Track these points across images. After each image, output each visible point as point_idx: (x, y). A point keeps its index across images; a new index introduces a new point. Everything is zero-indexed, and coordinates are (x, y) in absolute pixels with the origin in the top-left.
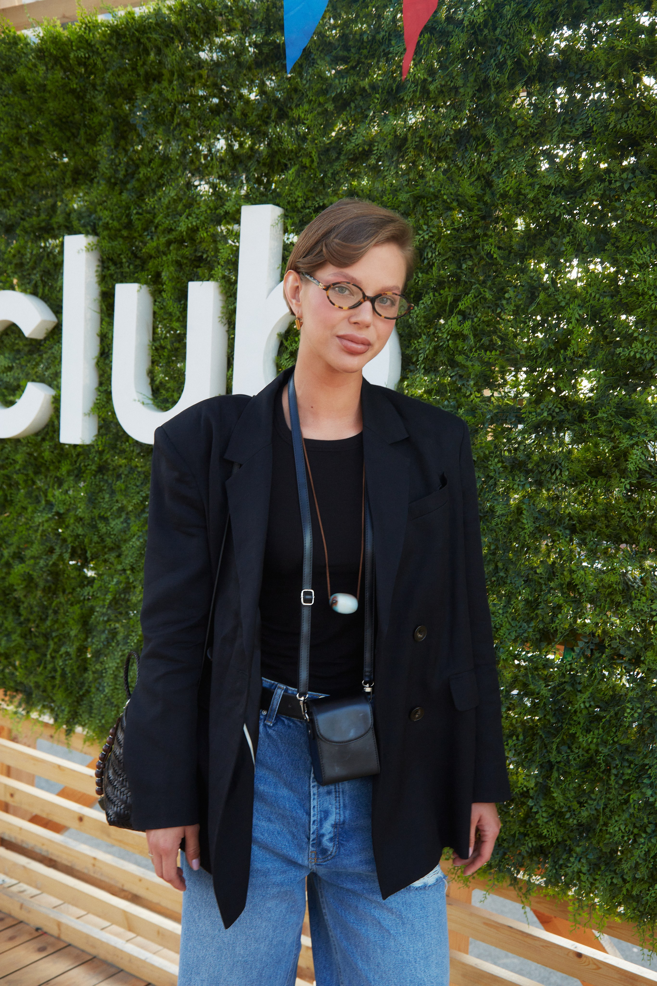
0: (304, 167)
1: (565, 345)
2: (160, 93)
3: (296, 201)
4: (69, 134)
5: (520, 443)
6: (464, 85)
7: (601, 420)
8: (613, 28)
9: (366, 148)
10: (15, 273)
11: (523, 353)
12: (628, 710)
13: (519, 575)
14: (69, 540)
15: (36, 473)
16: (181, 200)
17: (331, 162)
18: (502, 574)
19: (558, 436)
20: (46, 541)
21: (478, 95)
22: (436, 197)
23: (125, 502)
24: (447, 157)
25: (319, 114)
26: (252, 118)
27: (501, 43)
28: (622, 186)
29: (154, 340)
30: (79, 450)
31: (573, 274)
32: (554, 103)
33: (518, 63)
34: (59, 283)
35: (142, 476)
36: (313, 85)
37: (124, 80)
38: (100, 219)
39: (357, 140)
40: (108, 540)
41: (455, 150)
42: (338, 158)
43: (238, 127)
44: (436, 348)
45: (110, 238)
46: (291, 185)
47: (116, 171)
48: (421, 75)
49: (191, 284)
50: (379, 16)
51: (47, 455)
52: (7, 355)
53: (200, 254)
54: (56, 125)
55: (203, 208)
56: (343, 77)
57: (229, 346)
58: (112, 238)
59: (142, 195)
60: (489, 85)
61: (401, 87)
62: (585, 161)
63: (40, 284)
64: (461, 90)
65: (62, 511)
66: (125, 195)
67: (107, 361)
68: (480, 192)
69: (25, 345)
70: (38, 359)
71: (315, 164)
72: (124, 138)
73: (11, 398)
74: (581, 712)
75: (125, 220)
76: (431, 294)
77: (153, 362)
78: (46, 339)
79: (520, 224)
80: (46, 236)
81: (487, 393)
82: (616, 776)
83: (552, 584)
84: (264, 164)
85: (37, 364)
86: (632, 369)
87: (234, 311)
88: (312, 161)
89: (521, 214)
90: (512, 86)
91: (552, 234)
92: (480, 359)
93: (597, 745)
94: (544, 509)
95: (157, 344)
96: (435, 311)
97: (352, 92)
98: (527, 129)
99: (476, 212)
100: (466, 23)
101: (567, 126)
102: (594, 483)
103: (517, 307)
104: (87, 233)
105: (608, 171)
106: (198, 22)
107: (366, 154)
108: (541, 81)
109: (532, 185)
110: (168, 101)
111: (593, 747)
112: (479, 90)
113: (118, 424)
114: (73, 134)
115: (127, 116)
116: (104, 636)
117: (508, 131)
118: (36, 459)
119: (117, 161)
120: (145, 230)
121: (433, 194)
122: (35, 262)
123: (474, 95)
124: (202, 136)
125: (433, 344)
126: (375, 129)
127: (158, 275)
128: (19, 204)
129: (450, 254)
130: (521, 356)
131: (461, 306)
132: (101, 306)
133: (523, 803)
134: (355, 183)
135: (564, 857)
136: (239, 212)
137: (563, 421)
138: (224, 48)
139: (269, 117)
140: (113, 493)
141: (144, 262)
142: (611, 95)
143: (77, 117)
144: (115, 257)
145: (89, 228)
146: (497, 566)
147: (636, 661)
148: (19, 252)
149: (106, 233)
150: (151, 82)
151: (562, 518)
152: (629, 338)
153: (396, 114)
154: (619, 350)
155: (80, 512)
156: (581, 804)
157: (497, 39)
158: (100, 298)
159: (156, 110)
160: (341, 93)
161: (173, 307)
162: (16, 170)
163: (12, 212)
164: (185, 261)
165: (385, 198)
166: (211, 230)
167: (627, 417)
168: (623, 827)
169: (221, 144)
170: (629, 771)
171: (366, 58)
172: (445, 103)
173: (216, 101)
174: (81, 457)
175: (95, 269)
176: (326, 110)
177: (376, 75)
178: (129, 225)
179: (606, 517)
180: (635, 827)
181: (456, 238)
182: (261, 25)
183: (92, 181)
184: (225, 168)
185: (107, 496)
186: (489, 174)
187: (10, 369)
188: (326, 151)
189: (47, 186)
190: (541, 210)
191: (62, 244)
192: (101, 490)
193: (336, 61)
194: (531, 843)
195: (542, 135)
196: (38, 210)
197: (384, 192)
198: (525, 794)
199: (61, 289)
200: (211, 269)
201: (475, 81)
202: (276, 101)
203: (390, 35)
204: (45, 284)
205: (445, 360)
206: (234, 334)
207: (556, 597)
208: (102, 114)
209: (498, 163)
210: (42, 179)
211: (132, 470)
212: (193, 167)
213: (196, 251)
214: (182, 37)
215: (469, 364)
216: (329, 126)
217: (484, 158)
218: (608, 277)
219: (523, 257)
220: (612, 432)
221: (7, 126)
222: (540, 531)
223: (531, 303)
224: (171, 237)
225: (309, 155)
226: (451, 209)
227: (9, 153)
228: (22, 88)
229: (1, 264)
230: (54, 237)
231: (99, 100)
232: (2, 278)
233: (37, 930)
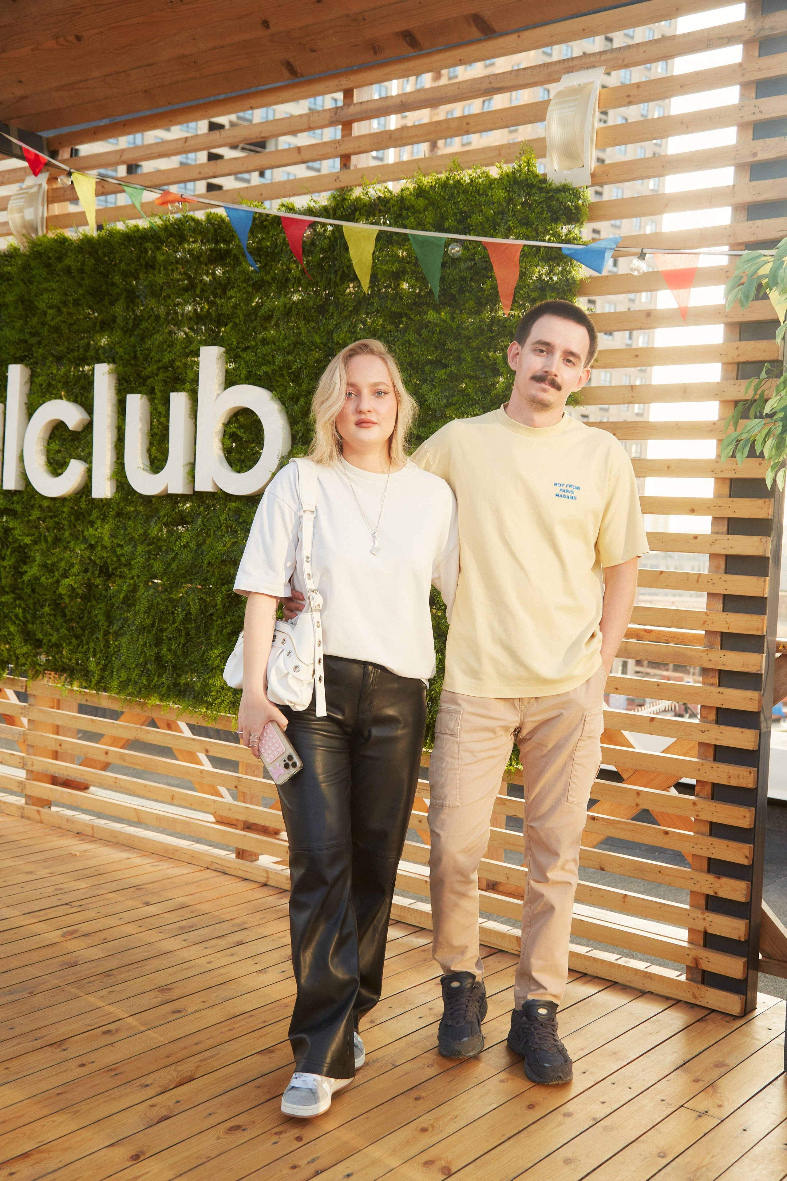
0: (236, 324)
2: (154, 277)
3: (233, 344)
4: (98, 299)
6: (321, 280)
9: (270, 313)
10: (62, 388)
14: (98, 562)
15: (77, 520)
16: (166, 342)
17: (252, 321)
20: (83, 564)
24: (313, 321)
25: (244, 293)
26: (208, 293)
28: (394, 340)
29: (151, 429)
30: (104, 502)
34: (91, 395)
35: (145, 517)
36: (240, 276)
37: (132, 267)
38: (117, 353)
39: (266, 308)
40: (123, 559)
42: (256, 319)
43: (199, 299)
46: (229, 334)
47: (127, 323)
48: (298, 274)
51: (83, 507)
52: (57, 442)
53: (177, 376)
54: (89, 294)
55: (179, 347)
56: (258, 272)
58: (124, 365)
59: (144, 338)
61: (287, 280)
63: (79, 395)
65: (93, 543)
66: (132, 339)
67: (122, 444)
70: (78, 444)
71: (242, 322)
72: (133, 302)
73: (60, 471)
75: (132, 354)
77: (150, 444)
78: (83, 431)
80: (83, 364)
84: (215, 321)
85: (77, 448)
87: (197, 410)
88: (240, 321)
95: (153, 432)
97: (262, 281)
101: (369, 307)
104: (109, 363)
107: (268, 318)
110: (158, 282)
113: (128, 484)
114: (100, 299)
115: (134, 289)
118: (76, 511)
119: (128, 317)
120: (145, 360)
122: (76, 381)
124: (178, 304)
126: (274, 304)
127: (153, 389)
128: (66, 343)
132: (118, 409)
136: (199, 350)
140: (126, 528)
141: (145, 380)
143: (104, 288)
144: (126, 377)
145: (110, 359)
149: (121, 362)
150: (148, 270)
153: (286, 295)
155: (105, 543)
159: (151, 287)
160: (256, 281)
161: (161, 408)
162: (64, 322)
163: (61, 348)
166: (183, 361)
169: (190, 308)
173: (186, 282)
174: (106, 507)
176: (249, 290)
178: (135, 358)
182: (212, 239)
183: (112, 329)
184: (192, 323)
185: (122, 531)
187: (59, 451)
188: (249, 314)
189: (84, 332)
191: (93, 370)
192: (118, 528)
196: (78, 347)
199: (93, 398)
201: (326, 278)
202: (221, 284)
204: (82, 395)
208: (118, 287)
209: (337, 325)
210: (81, 328)
211: (138, 513)
212: (174, 322)
213: (175, 373)
216: (249, 300)
221: (59, 294)
224: (160, 365)
225: (238, 317)
226: (312, 350)
227: (59, 310)
228: (68, 271)
229: (54, 382)
230: (89, 365)
231: (117, 279)
232: (55, 392)
233: (78, 833)
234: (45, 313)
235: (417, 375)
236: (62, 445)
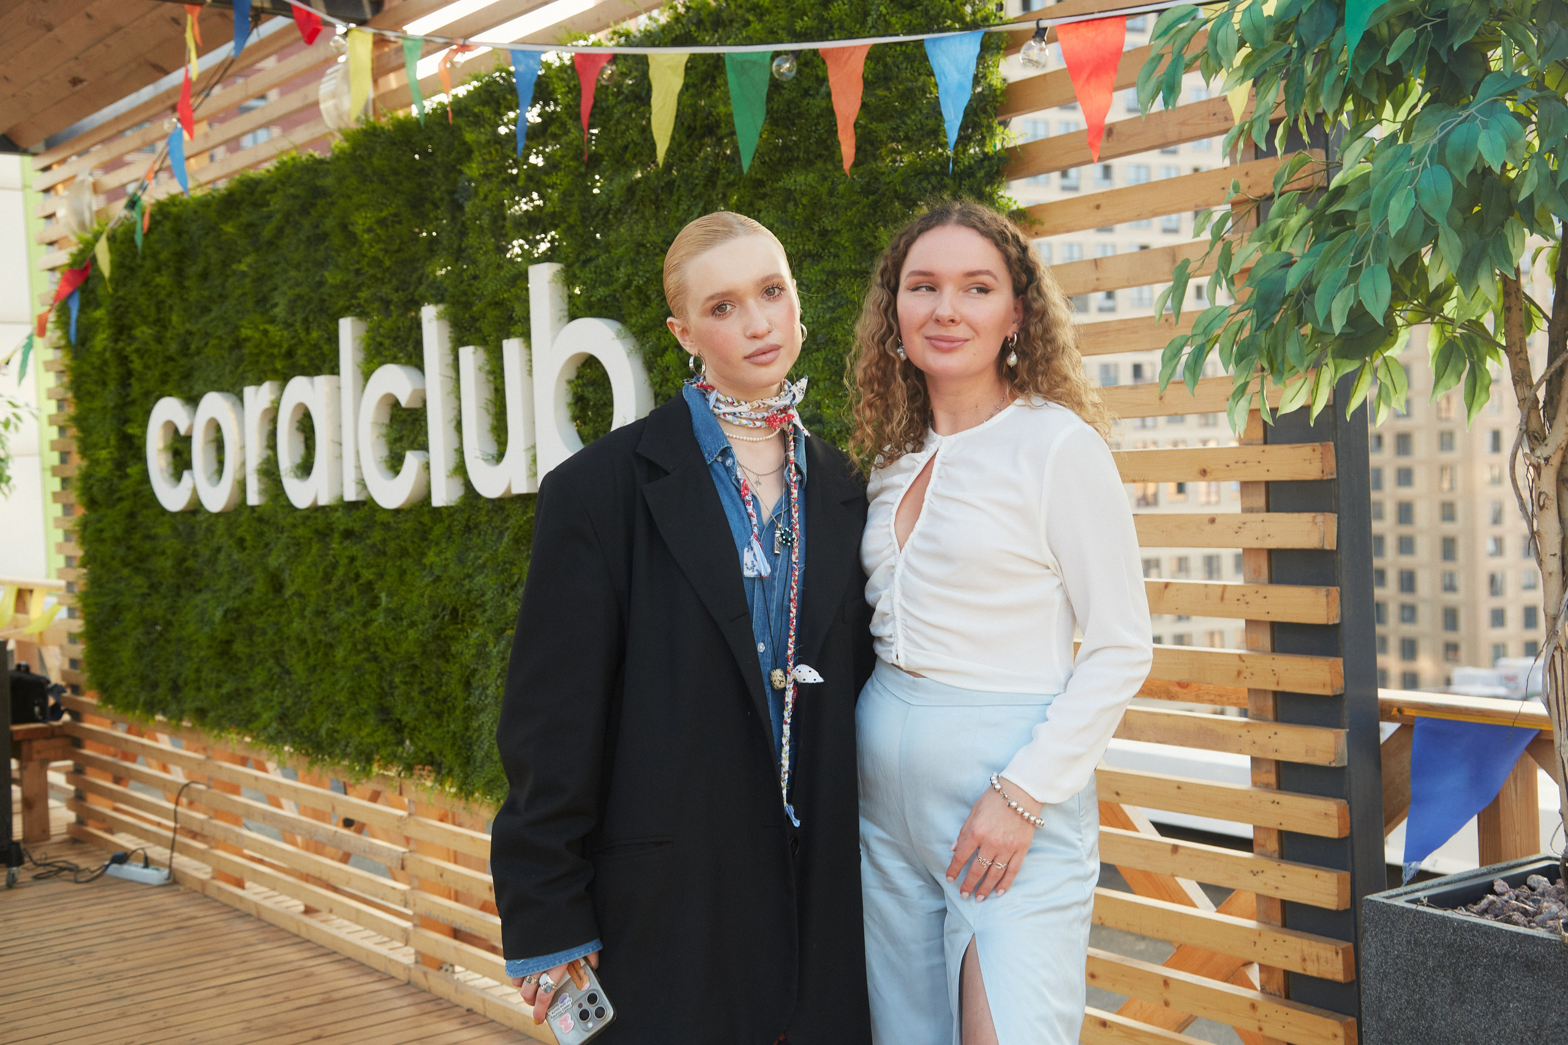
40: (473, 597)
45: (455, 305)
52: (395, 427)
65: (439, 574)
66: (460, 263)
69: (404, 417)
80: (410, 309)
85: (419, 433)
104: (437, 303)
116: (477, 693)
119: (452, 231)
127: (486, 336)
136: (526, 274)
145: (439, 298)
148: (394, 326)
155: (451, 574)
164: (499, 322)
178: (465, 292)
185: (471, 555)
187: (397, 441)
192: (467, 549)
200: (519, 325)
211: (489, 525)
230: (414, 309)
232: (385, 354)
233: (468, 1010)
236: (401, 430)
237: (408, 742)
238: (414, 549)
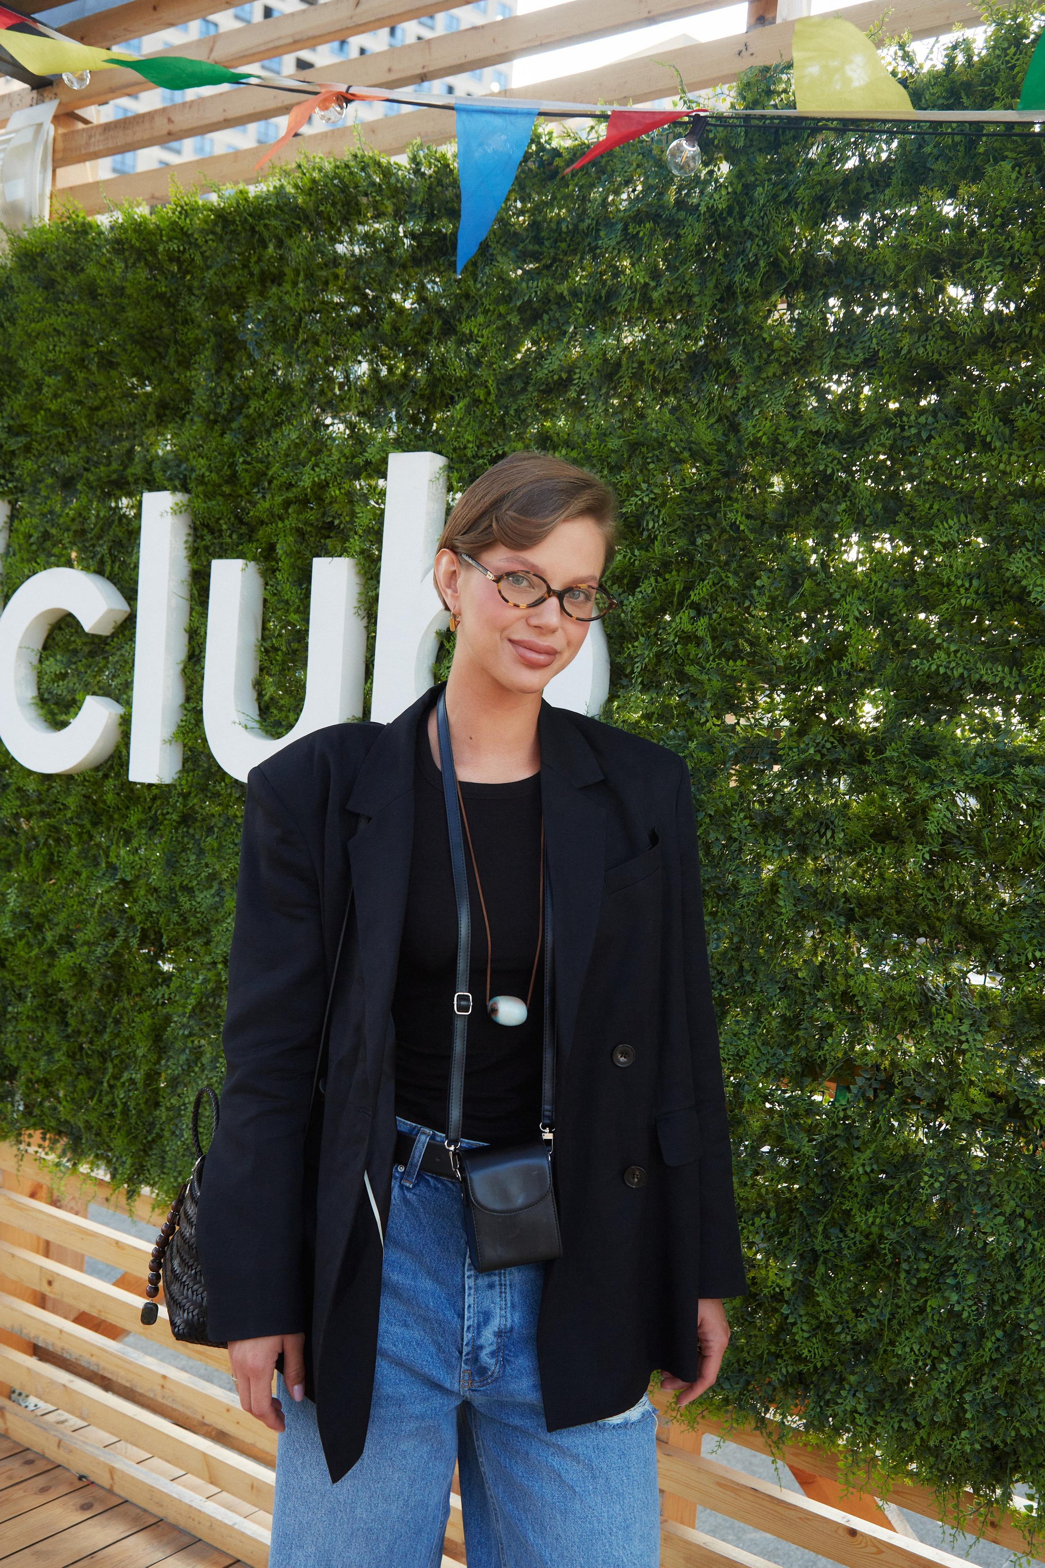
0: (476, 401)
1: (839, 653)
2: (281, 300)
3: (465, 448)
4: (154, 354)
5: (775, 792)
6: (701, 292)
7: (890, 760)
8: (906, 220)
9: (564, 376)
10: (73, 543)
11: (781, 663)
12: (926, 1178)
13: (772, 980)
14: (138, 919)
15: (94, 824)
16: (305, 444)
17: (514, 395)
18: (748, 978)
19: (829, 783)
20: (106, 920)
21: (719, 306)
22: (661, 445)
23: (217, 867)
24: (676, 390)
25: (498, 329)
26: (407, 333)
27: (751, 236)
28: (919, 433)
29: (264, 638)
30: (155, 791)
31: (852, 555)
32: (825, 319)
33: (775, 264)
34: (134, 558)
36: (491, 289)
37: (231, 281)
38: (193, 470)
39: (552, 364)
40: (193, 921)
41: (687, 381)
42: (524, 390)
43: (387, 346)
44: (658, 655)
45: (205, 496)
46: (459, 425)
47: (217, 404)
48: (641, 278)
49: (316, 561)
50: (584, 199)
51: (110, 798)
52: (58, 657)
53: (330, 519)
54: (135, 342)
55: (336, 455)
56: (533, 279)
57: (368, 649)
58: (208, 496)
59: (253, 438)
60: (734, 293)
61: (612, 294)
62: (868, 399)
63: (107, 559)
64: (697, 299)
65: (129, 878)
66: (228, 438)
67: (197, 668)
68: (721, 438)
69: (85, 644)
70: (102, 663)
71: (493, 397)
72: (230, 359)
73: (63, 717)
74: (859, 1179)
75: (227, 471)
76: (652, 579)
77: (261, 670)
78: (113, 635)
79: (777, 483)
80: (118, 492)
81: (730, 719)
82: (908, 1272)
83: (819, 994)
84: (422, 397)
85: (101, 671)
86: (934, 690)
87: (376, 599)
88: (489, 393)
89: (778, 470)
90: (767, 295)
91: (821, 498)
92: (721, 672)
93: (881, 1227)
94: (809, 885)
95: (267, 644)
96: (658, 604)
97: (545, 300)
98: (787, 354)
99: (714, 467)
100: (703, 209)
101: (842, 351)
102: (879, 850)
103: (773, 598)
104: (174, 489)
105: (899, 413)
106: (334, 205)
107: (564, 384)
108: (807, 288)
109: (794, 430)
110: (290, 309)
111: (875, 1229)
112: (721, 300)
113: (210, 756)
114: (159, 354)
115: (234, 329)
116: (183, 1058)
117: (760, 357)
118: (95, 803)
119: (219, 391)
120: (255, 485)
121: (656, 440)
122: (102, 529)
123: (714, 306)
124: (337, 358)
125: (655, 649)
126: (576, 351)
127: (272, 548)
128: (83, 449)
129: (678, 523)
130: (778, 668)
131: (694, 597)
132: (191, 590)
133: (775, 1310)
134: (547, 424)
135: (833, 1389)
136: (385, 461)
137: (837, 761)
138: (369, 239)
139: (430, 333)
140: (201, 852)
141: (252, 530)
142: (903, 310)
143: (166, 330)
144: (212, 523)
145: (177, 483)
146: (741, 967)
147: (938, 1107)
148: (80, 515)
149: (200, 488)
150: (268, 284)
151: (834, 899)
152: (930, 646)
153: (606, 331)
154: (915, 663)
155: (154, 880)
156: (858, 1313)
157: (745, 232)
158: (189, 579)
159: (274, 322)
160: (530, 301)
161: (290, 592)
162: (79, 403)
163: (72, 460)
164: (309, 529)
165: (588, 446)
166: (346, 486)
167: (926, 757)
168: (916, 1348)
169: (363, 369)
170: (926, 1266)
171: (565, 253)
172: (674, 317)
173: (356, 309)
174: (158, 802)
175: (184, 538)
176: (509, 324)
177: (579, 278)
178: (233, 479)
179: (897, 900)
180: (934, 1347)
181: (688, 502)
182: (421, 208)
183: (183, 417)
184: (368, 402)
185: (193, 857)
186: (735, 414)
187: (63, 676)
188: (507, 379)
189: (121, 425)
190: (806, 465)
191: (140, 502)
192: (184, 850)
193: (523, 257)
194: (785, 1368)
195: (808, 362)
196: (109, 457)
197: (587, 435)
198: (778, 1297)
199: (136, 566)
200: (346, 539)
201: (716, 287)
202: (440, 311)
203: (598, 223)
204: (114, 558)
205: (671, 672)
206: (375, 632)
207: (827, 1013)
208: (199, 326)
209: (746, 399)
210: (115, 415)
211: (229, 820)
212: (323, 400)
213: (324, 514)
214: (312, 224)
215: (704, 677)
216: (513, 346)
217: (727, 392)
218: (900, 559)
219: (781, 529)
220: (905, 778)
221: (69, 343)
222: (803, 917)
223: (792, 594)
224: (290, 495)
225: (484, 385)
226: (681, 461)
227: (70, 380)
228: (91, 292)
229: (53, 531)
230: (130, 495)
231: (196, 308)
232: (56, 551)
233: (81, 1478)
234: (39, 385)
235: (986, 525)
236: (70, 663)
237: (17, 1098)
238: (79, 835)
